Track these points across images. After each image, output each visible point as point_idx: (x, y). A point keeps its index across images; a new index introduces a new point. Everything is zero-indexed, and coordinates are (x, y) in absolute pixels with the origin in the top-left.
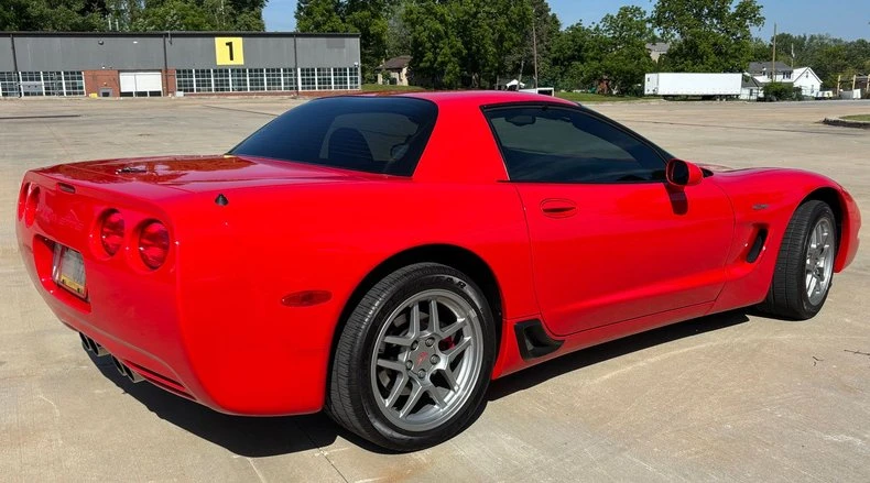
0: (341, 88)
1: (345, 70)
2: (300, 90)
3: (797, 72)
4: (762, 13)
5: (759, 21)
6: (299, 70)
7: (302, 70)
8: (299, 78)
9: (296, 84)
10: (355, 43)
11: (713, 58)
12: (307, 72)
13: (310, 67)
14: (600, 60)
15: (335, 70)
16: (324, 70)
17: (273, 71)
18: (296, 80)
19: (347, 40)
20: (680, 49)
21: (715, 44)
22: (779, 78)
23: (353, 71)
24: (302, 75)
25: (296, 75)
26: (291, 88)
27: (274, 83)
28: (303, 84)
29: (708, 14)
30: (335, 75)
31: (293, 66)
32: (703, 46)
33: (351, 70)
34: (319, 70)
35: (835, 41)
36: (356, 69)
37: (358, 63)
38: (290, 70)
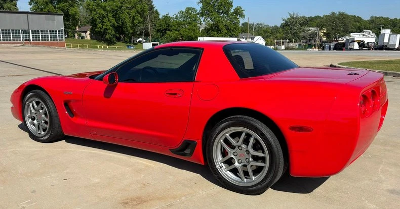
0: (54, 40)
1: (56, 31)
2: (31, 41)
3: (256, 38)
4: (244, 13)
5: (243, 16)
6: (30, 31)
7: (32, 31)
8: (31, 35)
9: (29, 38)
10: (61, 18)
11: (225, 31)
12: (34, 32)
13: (36, 29)
14: (179, 31)
15: (50, 31)
16: (44, 31)
17: (16, 32)
18: (29, 36)
19: (56, 16)
20: (211, 27)
21: (226, 25)
22: (250, 40)
23: (60, 32)
24: (32, 33)
25: (29, 33)
26: (26, 40)
27: (17, 37)
28: (33, 38)
29: (223, 12)
30: (50, 34)
31: (27, 29)
32: (221, 26)
33: (59, 31)
34: (41, 31)
35: (266, 26)
36: (62, 31)
37: (62, 28)
38: (25, 31)
